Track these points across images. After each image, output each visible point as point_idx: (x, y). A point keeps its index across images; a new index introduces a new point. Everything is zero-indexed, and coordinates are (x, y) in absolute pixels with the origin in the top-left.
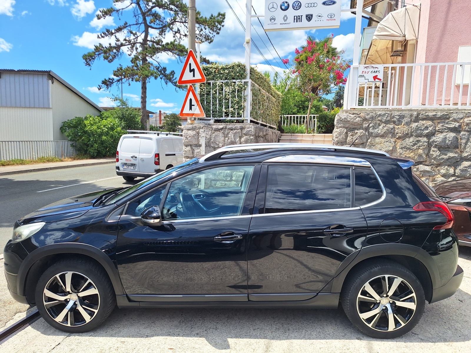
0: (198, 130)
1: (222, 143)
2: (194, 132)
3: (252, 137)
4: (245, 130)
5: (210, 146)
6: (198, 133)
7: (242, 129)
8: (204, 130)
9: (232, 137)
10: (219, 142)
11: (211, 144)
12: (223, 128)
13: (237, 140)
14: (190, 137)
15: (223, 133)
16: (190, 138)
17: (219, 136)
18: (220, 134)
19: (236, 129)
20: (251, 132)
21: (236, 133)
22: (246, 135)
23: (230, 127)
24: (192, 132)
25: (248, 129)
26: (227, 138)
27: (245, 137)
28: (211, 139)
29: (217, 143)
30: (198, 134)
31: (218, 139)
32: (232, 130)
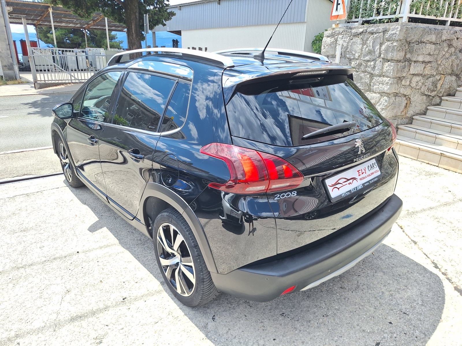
0: (337, 36)
1: (359, 53)
2: (333, 40)
3: (395, 44)
4: (389, 33)
5: (345, 57)
6: (336, 40)
7: (385, 31)
8: (343, 36)
9: (371, 44)
10: (356, 52)
11: (347, 54)
12: (363, 32)
13: (377, 47)
14: (327, 45)
15: (361, 38)
16: (327, 47)
17: (357, 43)
18: (358, 40)
19: (378, 33)
20: (395, 36)
21: (376, 38)
22: (388, 41)
23: (371, 30)
24: (331, 39)
25: (393, 32)
26: (365, 46)
27: (386, 44)
28: (347, 48)
29: (354, 53)
30: (336, 42)
31: (355, 47)
32: (372, 34)
